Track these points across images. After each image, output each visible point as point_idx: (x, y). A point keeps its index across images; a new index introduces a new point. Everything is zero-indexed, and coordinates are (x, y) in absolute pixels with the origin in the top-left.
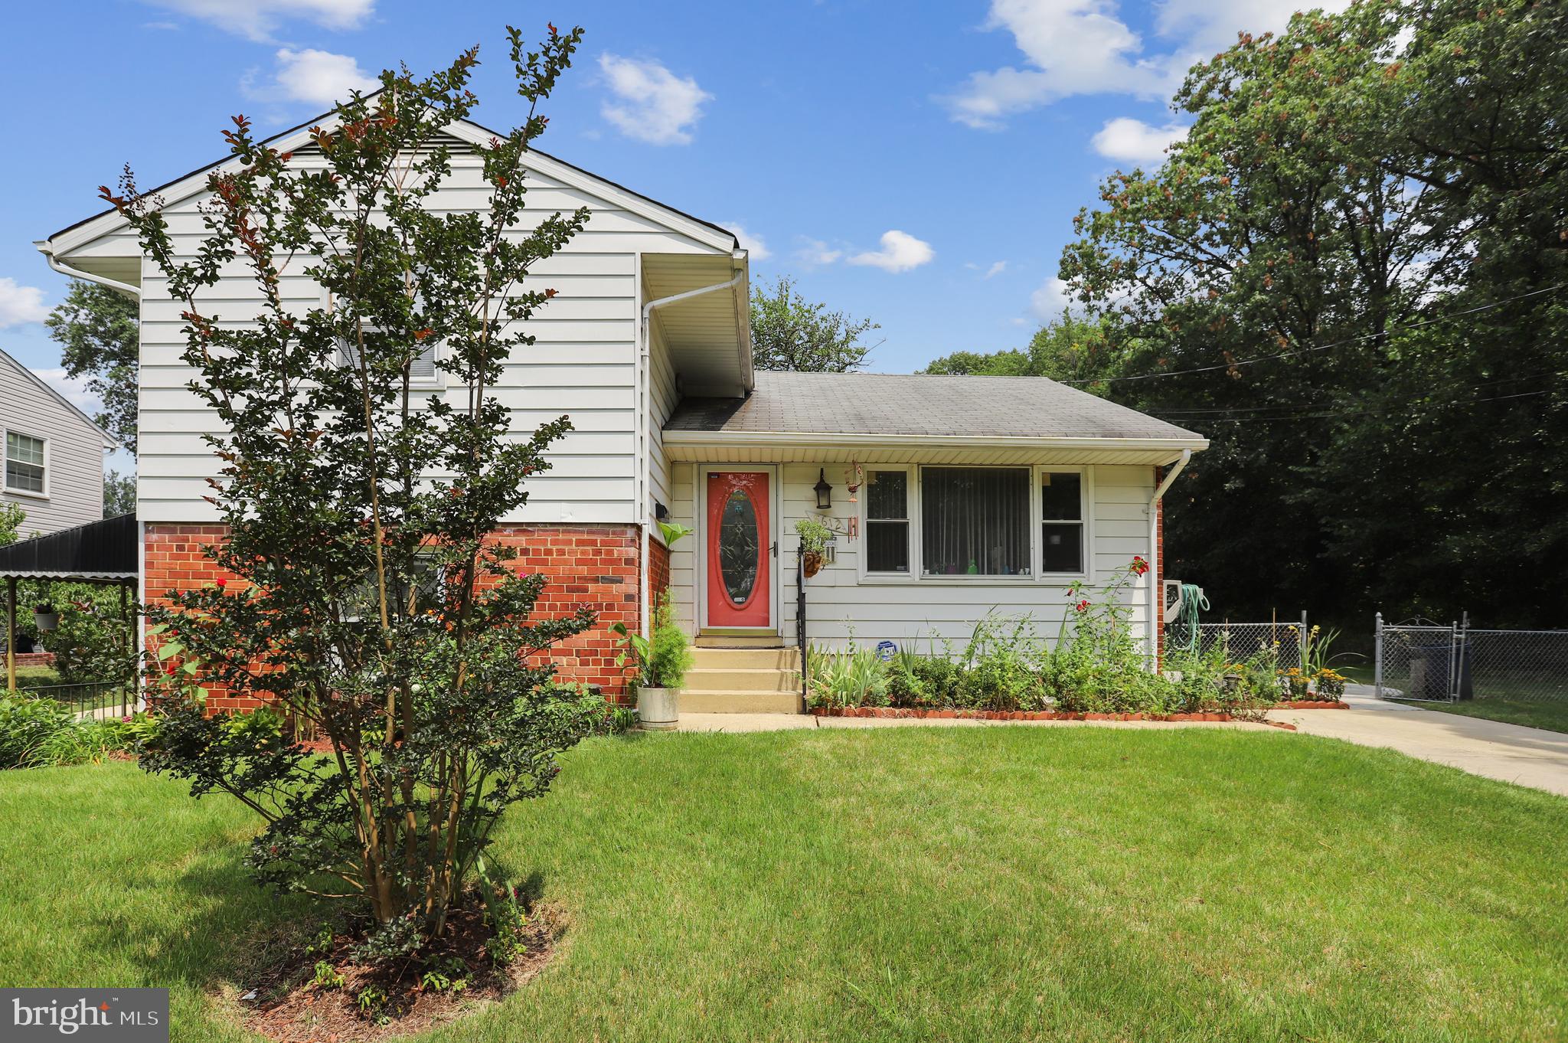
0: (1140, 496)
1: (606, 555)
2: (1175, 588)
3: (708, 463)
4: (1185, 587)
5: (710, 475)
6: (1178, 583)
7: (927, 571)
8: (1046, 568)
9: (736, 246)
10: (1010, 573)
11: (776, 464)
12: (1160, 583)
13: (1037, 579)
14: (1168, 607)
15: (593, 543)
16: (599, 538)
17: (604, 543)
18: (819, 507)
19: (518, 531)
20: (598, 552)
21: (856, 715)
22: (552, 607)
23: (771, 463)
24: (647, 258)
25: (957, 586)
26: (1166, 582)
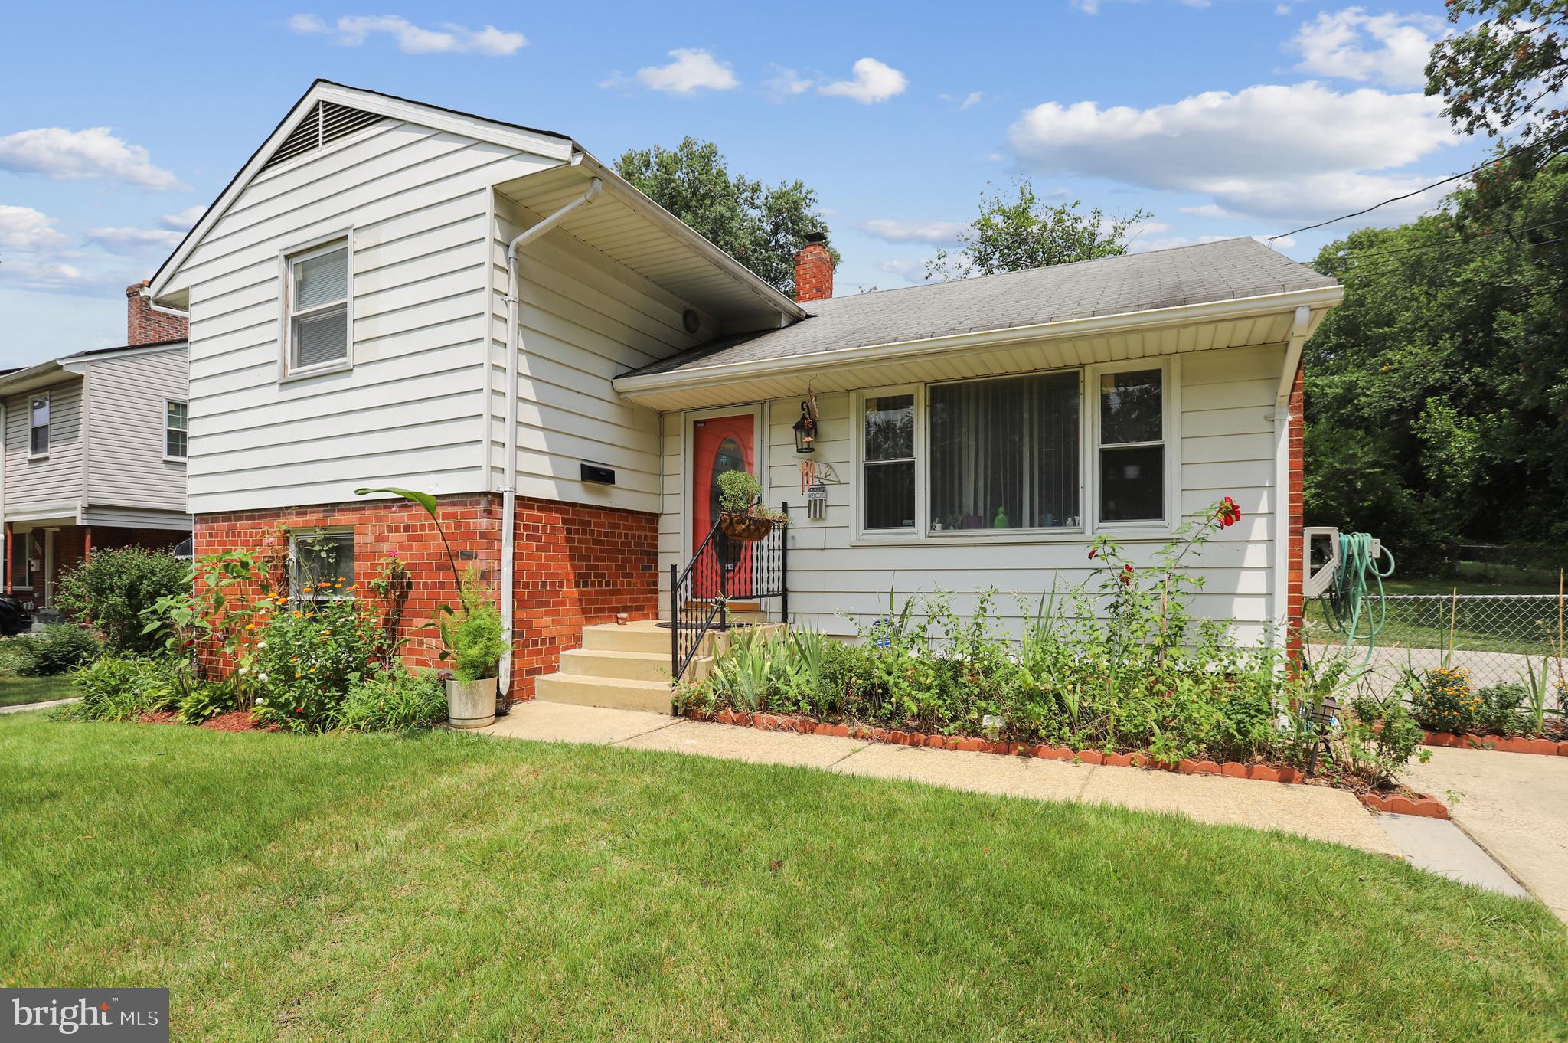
0: (1258, 393)
1: (465, 528)
2: (1327, 538)
3: (693, 409)
4: (1345, 538)
5: (696, 423)
6: (1332, 531)
7: (938, 526)
8: (1107, 515)
9: (576, 150)
10: (1053, 525)
11: (762, 403)
12: (1295, 534)
13: (1088, 532)
14: (1314, 572)
15: (454, 515)
16: (459, 510)
17: (464, 516)
18: (799, 451)
19: (402, 506)
20: (458, 526)
21: (734, 722)
22: (425, 586)
23: (754, 403)
24: (504, 189)
25: (975, 545)
26: (1309, 531)
